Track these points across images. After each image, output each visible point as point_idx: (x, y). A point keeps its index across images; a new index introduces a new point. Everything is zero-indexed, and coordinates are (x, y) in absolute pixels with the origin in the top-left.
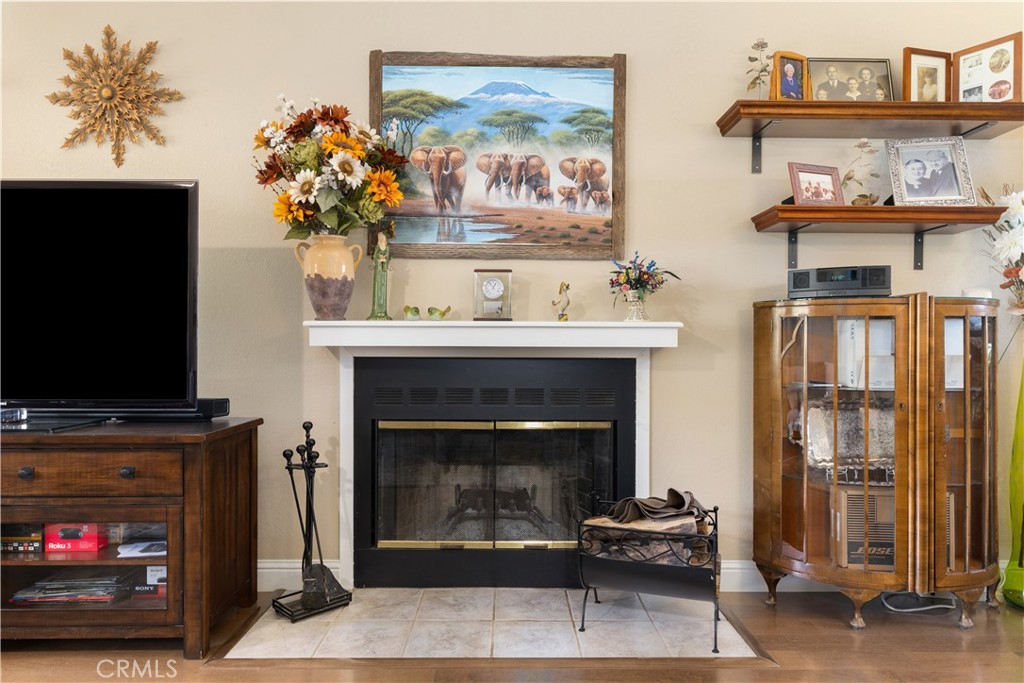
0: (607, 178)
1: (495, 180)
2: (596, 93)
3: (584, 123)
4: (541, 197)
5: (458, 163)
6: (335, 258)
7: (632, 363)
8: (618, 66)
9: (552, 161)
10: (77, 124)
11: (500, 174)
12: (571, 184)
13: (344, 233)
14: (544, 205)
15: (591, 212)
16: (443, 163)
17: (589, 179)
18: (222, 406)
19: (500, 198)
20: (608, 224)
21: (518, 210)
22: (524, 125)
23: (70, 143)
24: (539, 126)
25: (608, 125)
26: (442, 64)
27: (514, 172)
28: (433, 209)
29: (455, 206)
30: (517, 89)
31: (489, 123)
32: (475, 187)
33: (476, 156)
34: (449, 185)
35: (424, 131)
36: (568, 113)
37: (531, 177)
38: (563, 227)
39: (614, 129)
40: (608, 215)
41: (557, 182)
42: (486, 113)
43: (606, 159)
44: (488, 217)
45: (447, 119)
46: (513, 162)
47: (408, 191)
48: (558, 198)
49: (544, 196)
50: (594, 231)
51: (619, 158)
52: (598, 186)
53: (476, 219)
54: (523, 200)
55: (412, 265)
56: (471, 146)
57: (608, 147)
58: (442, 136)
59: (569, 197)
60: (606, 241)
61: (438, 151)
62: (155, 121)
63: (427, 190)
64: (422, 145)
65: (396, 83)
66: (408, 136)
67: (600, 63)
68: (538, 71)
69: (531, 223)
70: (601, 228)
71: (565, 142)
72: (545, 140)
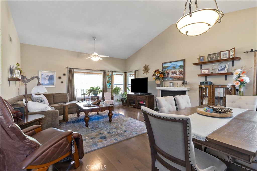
0: (183, 72)
1: (172, 73)
2: (182, 63)
3: (181, 67)
4: (176, 75)
5: (169, 72)
6: (158, 82)
7: (186, 92)
8: (184, 60)
9: (177, 71)
10: (144, 72)
11: (173, 73)
12: (179, 73)
13: (159, 80)
14: (177, 76)
15: (181, 76)
16: (168, 72)
17: (181, 72)
18: (151, 94)
19: (173, 75)
20: (183, 77)
21: (174, 76)
22: (175, 68)
23: (143, 74)
24: (176, 68)
25: (183, 66)
26: (168, 63)
27: (174, 73)
28: (167, 77)
29: (169, 76)
30: (174, 64)
31: (172, 68)
32: (171, 74)
33: (171, 71)
34: (168, 74)
35: (166, 69)
36: (179, 66)
37: (175, 73)
38: (178, 78)
39: (184, 67)
40: (183, 76)
41: (178, 73)
42: (171, 67)
43: (183, 70)
44: (172, 77)
45: (168, 68)
46: (174, 71)
47: (165, 75)
48: (178, 75)
49: (177, 75)
50: (182, 78)
51: (184, 70)
52: (182, 73)
53: (171, 77)
54: (175, 75)
55: (166, 82)
56: (170, 70)
57: (183, 69)
58: (168, 70)
59: (179, 74)
60: (183, 79)
61: (167, 71)
62: (148, 71)
63: (166, 75)
64: (166, 71)
65: (164, 65)
66: (165, 70)
67: (182, 60)
68: (176, 62)
69: (176, 77)
70: (182, 77)
71: (179, 69)
72: (177, 69)
